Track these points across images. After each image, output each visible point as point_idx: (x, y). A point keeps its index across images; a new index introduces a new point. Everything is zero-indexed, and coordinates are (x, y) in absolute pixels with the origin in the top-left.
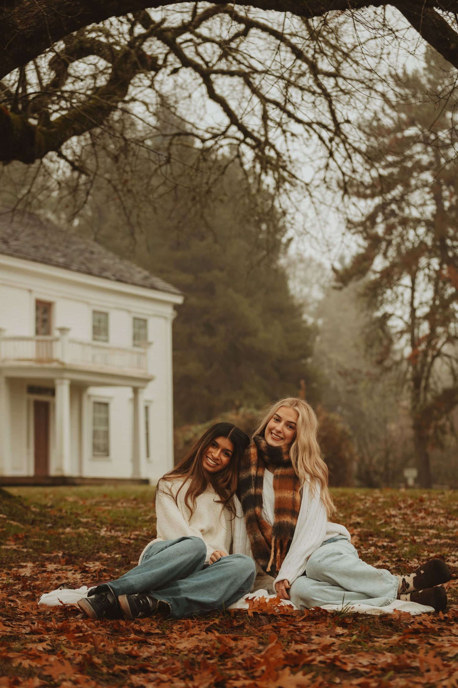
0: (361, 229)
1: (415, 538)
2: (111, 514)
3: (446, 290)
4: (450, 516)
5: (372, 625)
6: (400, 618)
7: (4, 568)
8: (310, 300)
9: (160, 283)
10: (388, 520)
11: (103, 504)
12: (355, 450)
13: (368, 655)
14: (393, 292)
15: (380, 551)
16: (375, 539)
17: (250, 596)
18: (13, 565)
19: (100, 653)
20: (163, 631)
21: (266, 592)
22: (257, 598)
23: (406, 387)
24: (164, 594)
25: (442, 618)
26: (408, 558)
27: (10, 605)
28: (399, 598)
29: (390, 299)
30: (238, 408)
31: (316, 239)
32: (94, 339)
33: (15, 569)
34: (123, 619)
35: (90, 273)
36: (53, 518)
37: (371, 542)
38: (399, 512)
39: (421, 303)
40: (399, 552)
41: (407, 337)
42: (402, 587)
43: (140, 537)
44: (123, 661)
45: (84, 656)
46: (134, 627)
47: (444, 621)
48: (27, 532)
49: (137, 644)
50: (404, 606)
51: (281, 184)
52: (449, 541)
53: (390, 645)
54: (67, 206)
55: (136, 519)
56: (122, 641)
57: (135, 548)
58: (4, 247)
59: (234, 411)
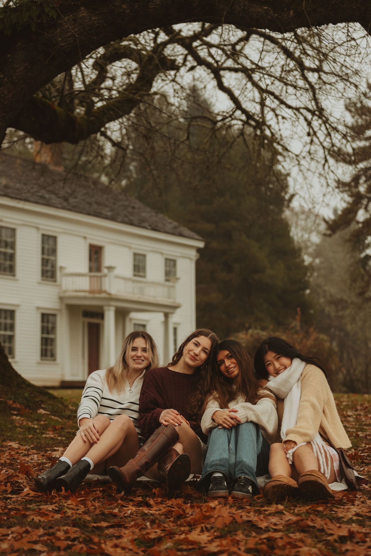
0: (347, 188)
1: (359, 433)
7: (41, 451)
8: (309, 244)
9: (186, 231)
18: (49, 449)
19: (91, 513)
30: (247, 329)
31: (304, 198)
32: (135, 275)
33: (49, 452)
35: (131, 224)
38: (354, 412)
44: (107, 519)
45: (80, 515)
48: (62, 425)
58: (65, 204)
59: (244, 332)
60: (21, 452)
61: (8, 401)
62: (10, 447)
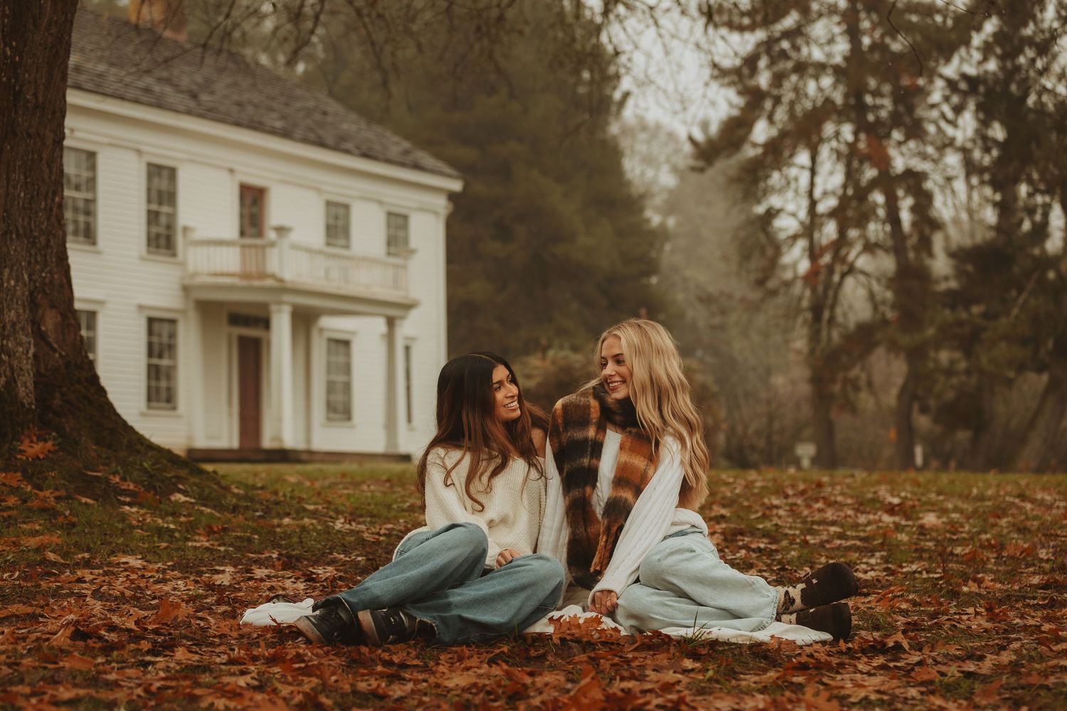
0: (733, 78)
1: (808, 538)
2: (352, 500)
3: (863, 173)
4: (861, 508)
5: (737, 657)
6: (779, 647)
7: (191, 573)
8: (655, 189)
9: (427, 160)
10: (767, 512)
11: (341, 486)
12: (722, 414)
13: (730, 698)
14: (782, 175)
15: (754, 555)
16: (746, 539)
17: (556, 614)
18: (204, 569)
19: (330, 691)
20: (425, 663)
21: (581, 609)
22: (566, 618)
23: (800, 320)
24: (428, 609)
25: (844, 649)
26: (797, 567)
27: (199, 624)
28: (778, 619)
29: (778, 187)
30: (544, 350)
31: (665, 91)
32: (328, 244)
33: (207, 575)
34: (366, 645)
35: (321, 144)
36: (265, 503)
37: (740, 543)
38: (785, 501)
39: (825, 194)
40: (783, 558)
41: (802, 244)
42: (785, 603)
43: (395, 533)
44: (364, 702)
45: (306, 694)
46: (382, 656)
47: (846, 654)
48: (225, 523)
49: (385, 679)
50: (787, 631)
51: (611, 7)
52: (858, 543)
53: (764, 684)
54: (285, 39)
55: (389, 507)
56: (363, 675)
57: (385, 548)
58: (192, 104)
59: (539, 355)
60: (150, 575)
61: (111, 477)
62: (126, 566)
